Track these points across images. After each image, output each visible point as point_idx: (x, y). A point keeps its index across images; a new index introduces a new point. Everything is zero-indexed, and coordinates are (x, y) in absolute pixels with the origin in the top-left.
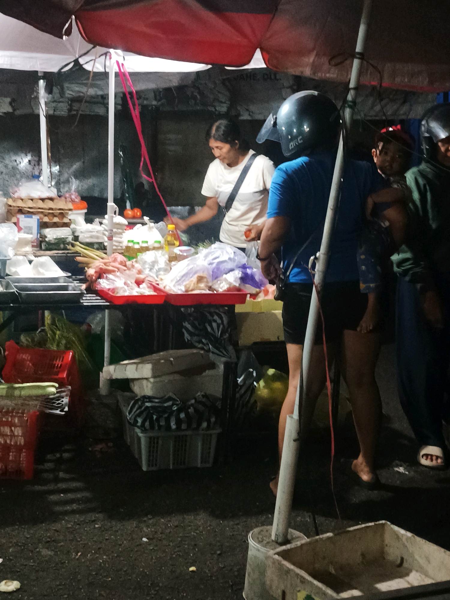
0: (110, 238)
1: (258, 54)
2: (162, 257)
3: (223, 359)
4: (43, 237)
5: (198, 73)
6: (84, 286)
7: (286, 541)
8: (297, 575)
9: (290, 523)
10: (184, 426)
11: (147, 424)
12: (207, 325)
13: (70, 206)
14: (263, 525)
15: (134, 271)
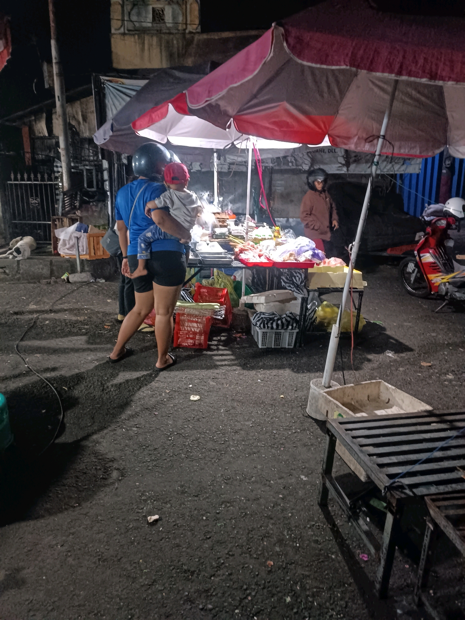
0: (247, 233)
1: (327, 139)
2: (272, 243)
3: (301, 296)
4: (214, 232)
5: (294, 149)
6: (233, 257)
7: (330, 387)
8: (335, 404)
9: (331, 378)
10: (280, 328)
11: (262, 325)
12: (293, 278)
13: (228, 217)
14: (318, 377)
15: (258, 250)
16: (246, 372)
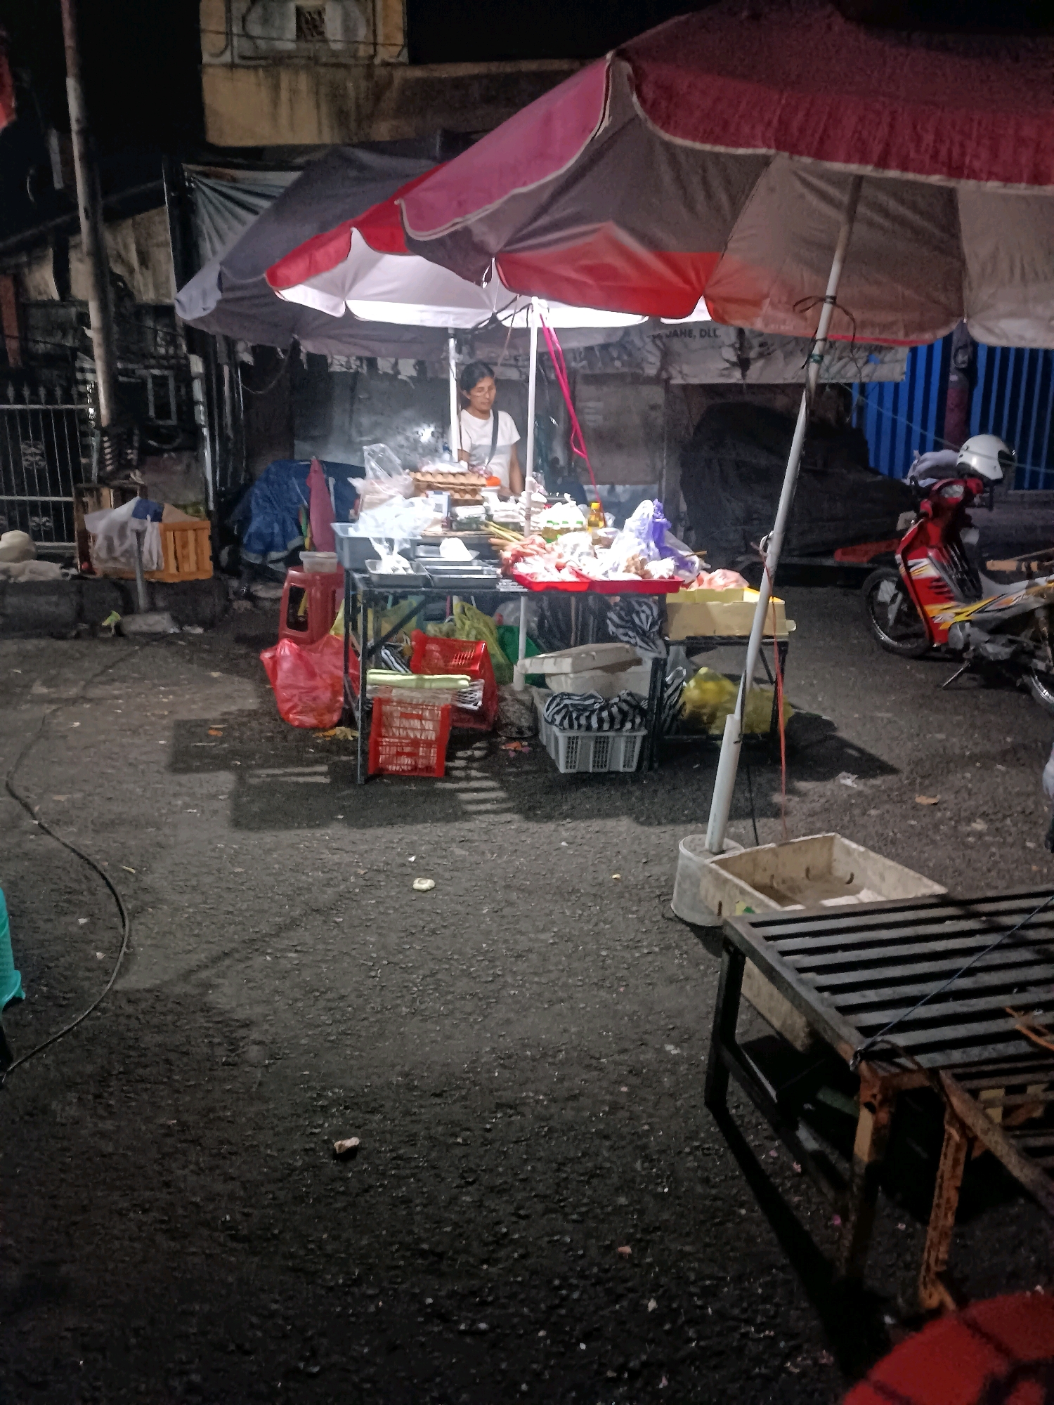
0: (528, 518)
1: (701, 304)
2: (585, 539)
3: (653, 655)
4: (455, 516)
5: (627, 330)
6: (499, 571)
7: (722, 852)
8: (737, 886)
9: (725, 833)
10: (606, 726)
11: (566, 722)
12: (634, 616)
13: (483, 481)
14: (692, 833)
15: (554, 555)
16: (533, 826)
